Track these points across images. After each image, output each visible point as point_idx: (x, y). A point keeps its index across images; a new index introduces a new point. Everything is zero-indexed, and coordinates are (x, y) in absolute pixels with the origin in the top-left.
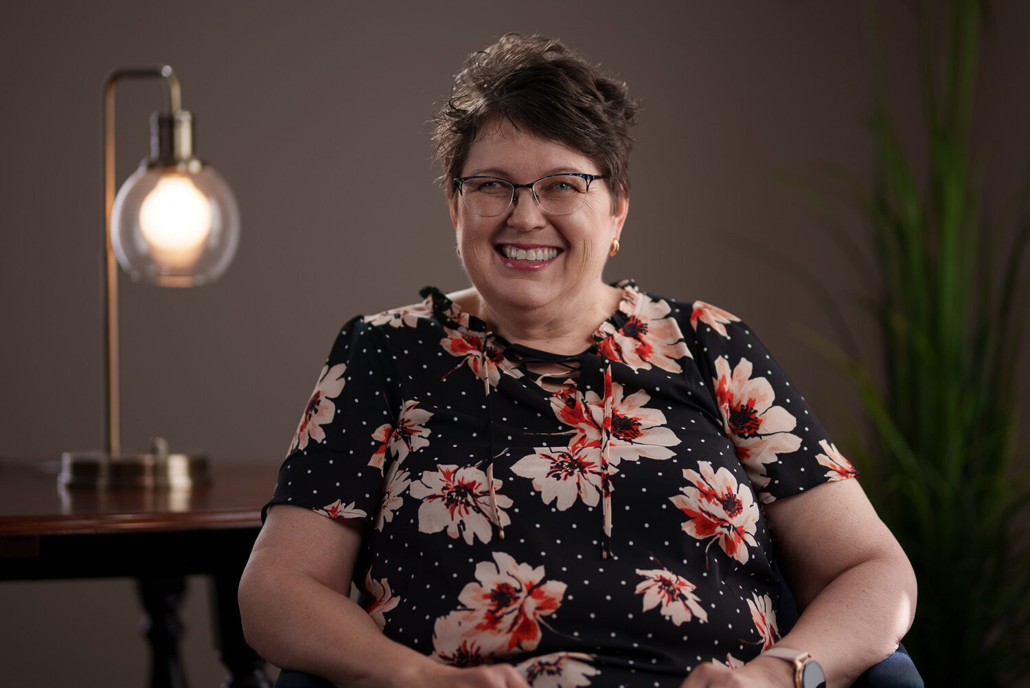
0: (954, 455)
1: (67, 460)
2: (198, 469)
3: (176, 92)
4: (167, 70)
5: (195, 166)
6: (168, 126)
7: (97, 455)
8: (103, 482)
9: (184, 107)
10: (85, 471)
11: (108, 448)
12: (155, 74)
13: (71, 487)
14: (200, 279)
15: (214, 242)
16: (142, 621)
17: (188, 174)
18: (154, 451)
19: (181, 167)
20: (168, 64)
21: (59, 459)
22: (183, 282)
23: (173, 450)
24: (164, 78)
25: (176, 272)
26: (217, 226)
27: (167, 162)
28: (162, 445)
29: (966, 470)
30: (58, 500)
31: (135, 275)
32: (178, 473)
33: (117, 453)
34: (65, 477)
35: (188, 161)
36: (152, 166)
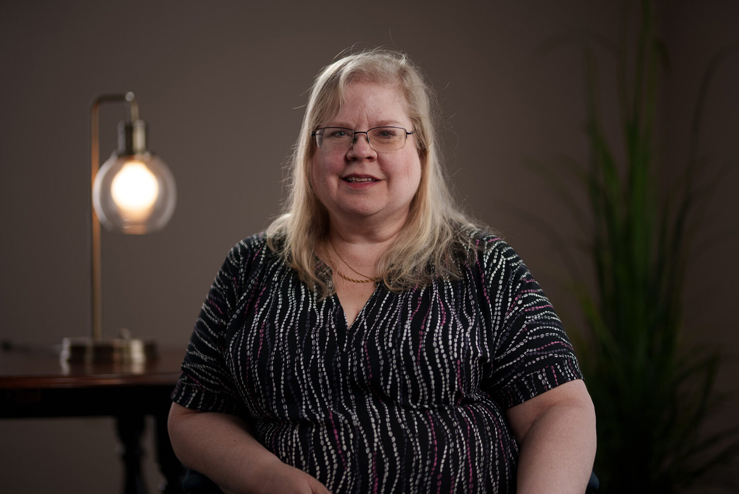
1: (66, 345)
2: (150, 350)
3: (135, 111)
4: (130, 96)
5: (147, 155)
6: (129, 131)
7: (87, 341)
8: (89, 357)
9: (140, 119)
10: (77, 351)
11: (93, 335)
12: (121, 98)
13: (71, 361)
14: (151, 228)
15: (159, 205)
16: (117, 448)
17: (142, 160)
18: (121, 337)
19: (137, 156)
20: (131, 91)
21: (61, 343)
22: (139, 230)
23: (134, 336)
24: (127, 102)
25: (135, 223)
27: (129, 154)
28: (126, 333)
31: (110, 226)
32: (137, 353)
33: (99, 338)
34: (65, 353)
35: (141, 153)
36: (120, 156)
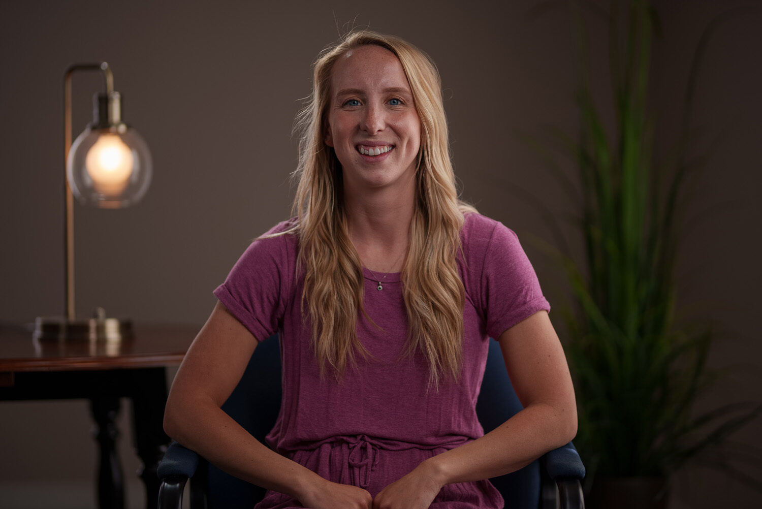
0: (632, 322)
1: (39, 322)
2: (126, 328)
3: (110, 80)
4: (105, 65)
5: (122, 128)
6: (105, 102)
7: (59, 319)
8: (62, 336)
9: (115, 89)
10: (50, 330)
11: (66, 314)
12: (96, 67)
13: (42, 340)
14: (126, 203)
15: (135, 179)
16: (92, 428)
17: (117, 134)
18: (96, 316)
19: (113, 129)
20: (106, 61)
21: (34, 321)
22: (114, 205)
23: (109, 316)
24: (102, 70)
25: (110, 198)
26: (137, 167)
27: (103, 126)
28: (101, 313)
29: (641, 332)
30: (33, 349)
31: (83, 201)
32: (113, 332)
33: (72, 317)
34: (38, 333)
35: (117, 125)
36: (94, 128)
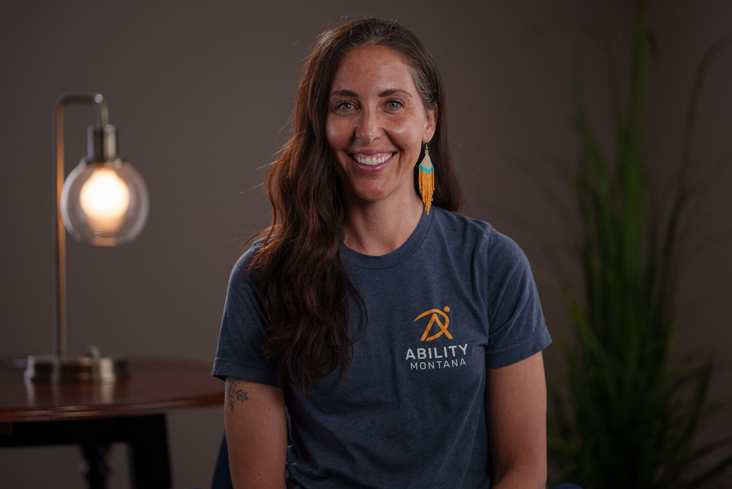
1: (31, 362)
2: (120, 368)
3: (105, 113)
4: (99, 98)
5: (118, 163)
6: (100, 136)
7: (54, 360)
8: (55, 377)
9: (110, 123)
10: (43, 370)
11: (59, 353)
12: (90, 100)
13: (35, 381)
14: (122, 240)
15: (131, 214)
17: (113, 168)
18: (90, 355)
19: (109, 163)
20: (99, 93)
21: (26, 360)
22: (110, 242)
23: (103, 355)
24: (97, 104)
25: (105, 235)
26: (133, 203)
27: (100, 160)
28: (95, 351)
31: (78, 236)
32: (107, 371)
33: (65, 357)
34: (30, 373)
35: (113, 160)
36: (89, 163)
